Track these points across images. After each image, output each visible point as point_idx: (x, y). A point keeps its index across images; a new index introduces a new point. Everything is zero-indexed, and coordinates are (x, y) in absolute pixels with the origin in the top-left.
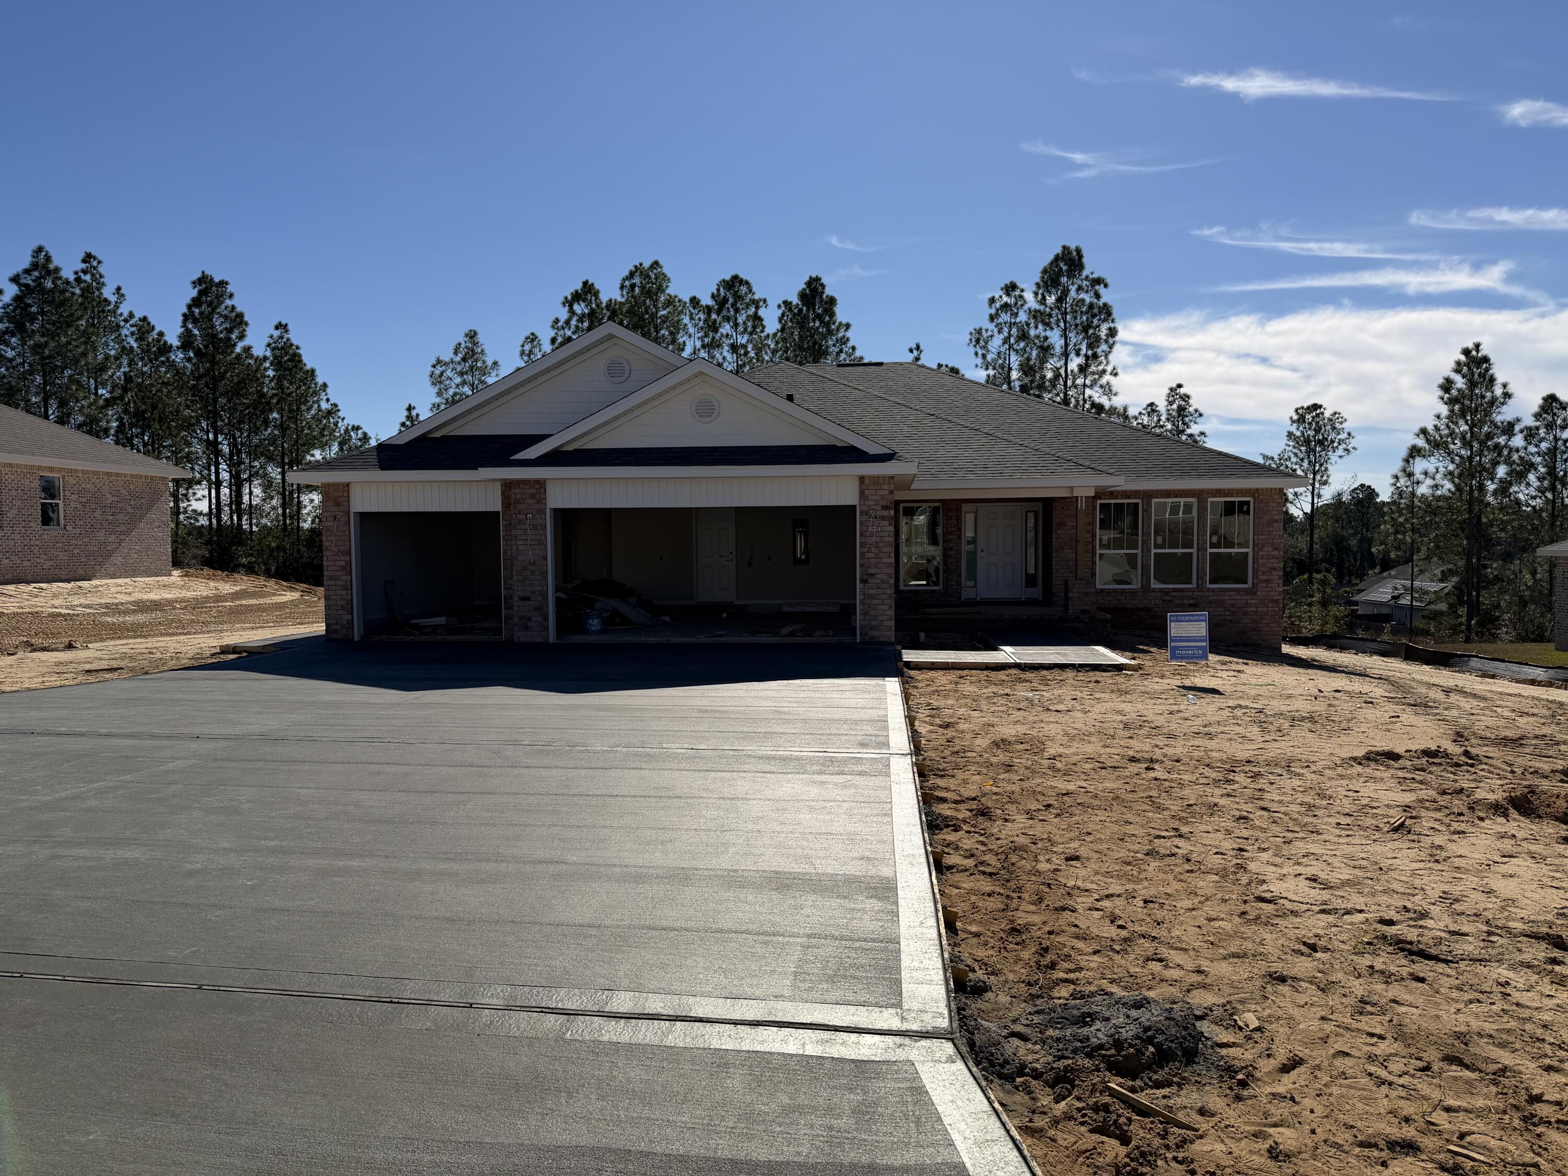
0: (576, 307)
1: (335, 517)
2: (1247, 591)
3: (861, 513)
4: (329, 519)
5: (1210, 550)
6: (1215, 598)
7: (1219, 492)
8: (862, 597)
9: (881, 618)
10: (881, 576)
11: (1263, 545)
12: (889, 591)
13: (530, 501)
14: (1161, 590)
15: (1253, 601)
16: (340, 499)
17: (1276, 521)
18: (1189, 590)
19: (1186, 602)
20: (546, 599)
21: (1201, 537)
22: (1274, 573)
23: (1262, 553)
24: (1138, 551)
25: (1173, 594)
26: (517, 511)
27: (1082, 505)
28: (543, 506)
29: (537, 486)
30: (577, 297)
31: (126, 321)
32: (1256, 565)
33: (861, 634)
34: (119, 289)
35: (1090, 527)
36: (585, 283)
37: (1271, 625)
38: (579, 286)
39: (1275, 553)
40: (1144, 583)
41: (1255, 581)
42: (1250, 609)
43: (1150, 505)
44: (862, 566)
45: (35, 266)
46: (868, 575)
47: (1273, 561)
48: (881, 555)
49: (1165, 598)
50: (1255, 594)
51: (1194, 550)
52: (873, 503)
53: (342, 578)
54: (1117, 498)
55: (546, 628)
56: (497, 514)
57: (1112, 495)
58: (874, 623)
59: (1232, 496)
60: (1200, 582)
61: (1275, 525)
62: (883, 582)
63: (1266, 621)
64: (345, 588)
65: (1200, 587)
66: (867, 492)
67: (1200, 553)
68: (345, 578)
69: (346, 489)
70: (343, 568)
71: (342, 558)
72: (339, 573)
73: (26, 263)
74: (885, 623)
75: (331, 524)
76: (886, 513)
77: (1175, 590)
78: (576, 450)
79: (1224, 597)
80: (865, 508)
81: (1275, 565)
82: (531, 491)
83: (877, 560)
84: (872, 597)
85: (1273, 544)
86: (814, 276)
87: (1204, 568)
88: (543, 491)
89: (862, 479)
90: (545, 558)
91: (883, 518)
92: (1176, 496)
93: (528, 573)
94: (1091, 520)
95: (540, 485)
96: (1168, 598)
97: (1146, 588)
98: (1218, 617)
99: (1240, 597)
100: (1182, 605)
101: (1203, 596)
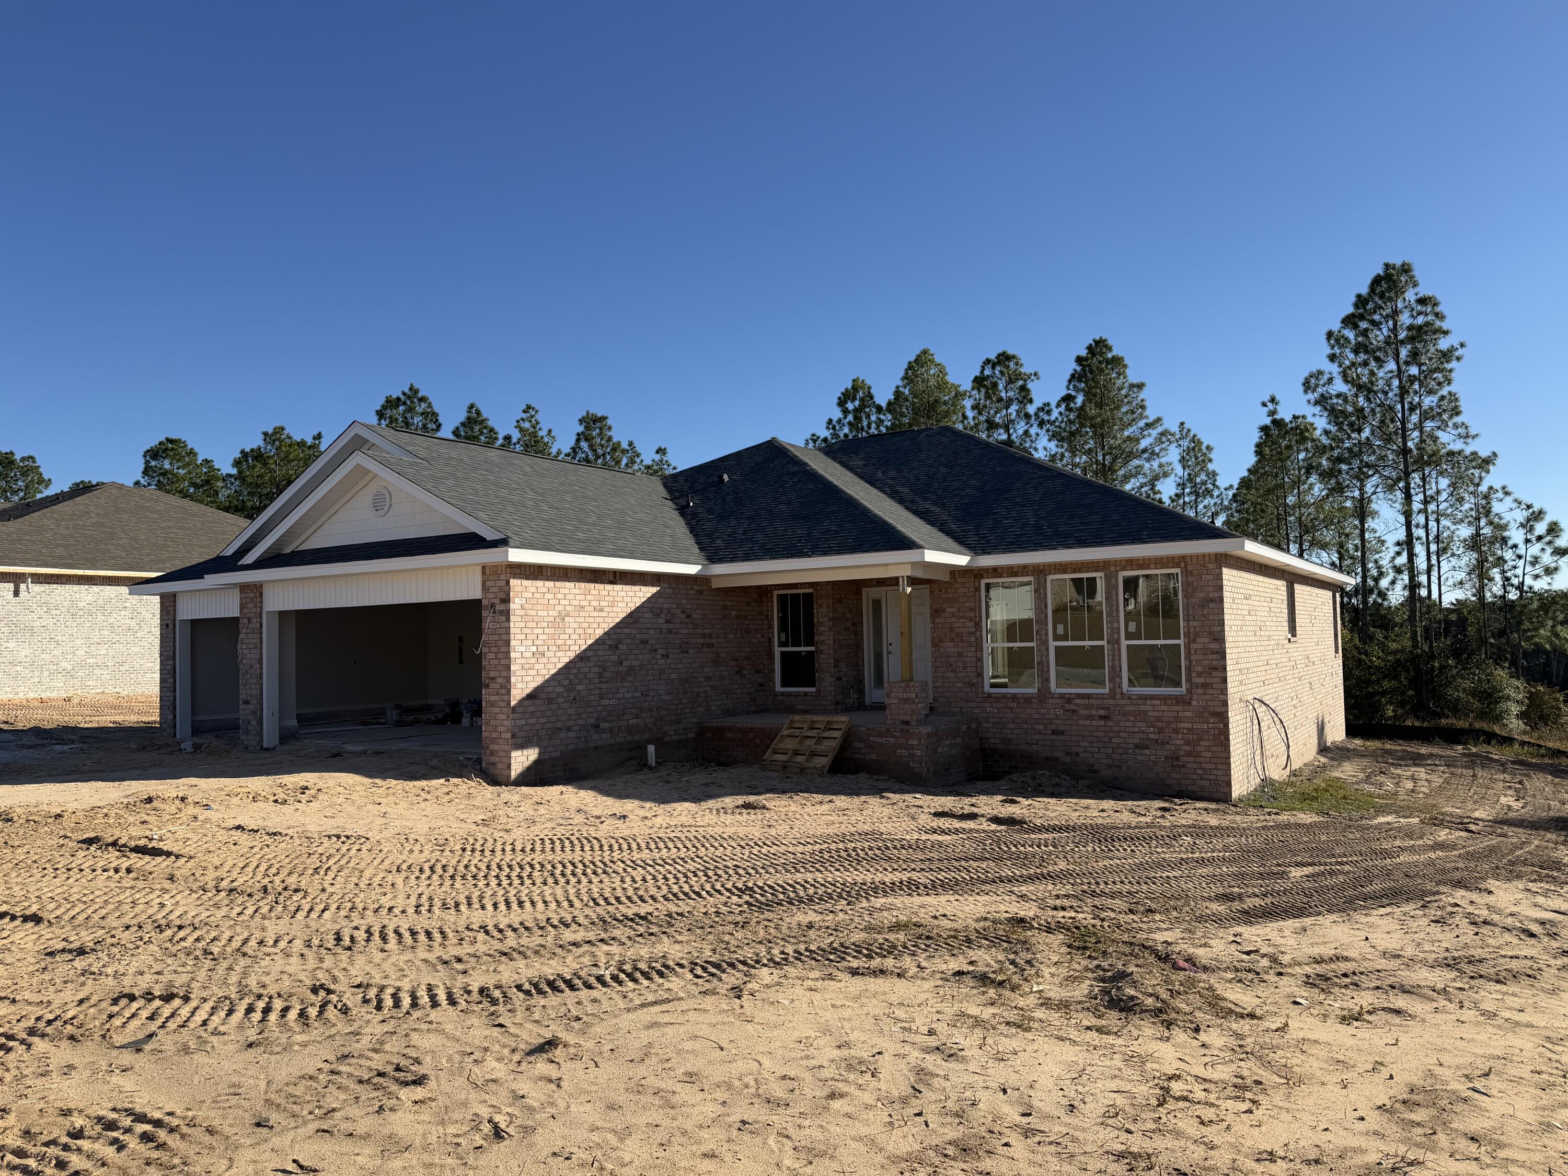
1: (167, 625)
2: (1178, 700)
3: (485, 608)
4: (164, 627)
5: (1126, 642)
6: (1133, 708)
7: (1130, 563)
10: (500, 680)
11: (1197, 635)
13: (250, 606)
15: (1187, 714)
16: (170, 609)
18: (1098, 696)
19: (1094, 712)
20: (260, 702)
23: (1196, 646)
25: (1078, 701)
27: (902, 588)
28: (258, 610)
29: (257, 590)
32: (1190, 663)
33: (484, 748)
37: (1214, 749)
41: (1191, 685)
42: (1183, 725)
44: (485, 668)
46: (489, 678)
47: (1211, 657)
48: (500, 656)
49: (1067, 707)
50: (1189, 704)
51: (1105, 643)
55: (260, 732)
58: (494, 735)
59: (1148, 568)
60: (1115, 685)
61: (1211, 605)
65: (1116, 693)
66: (488, 584)
67: (1113, 646)
69: (173, 599)
71: (169, 662)
72: (167, 676)
74: (504, 735)
77: (1079, 696)
78: (293, 551)
79: (1145, 708)
80: (486, 602)
81: (1215, 663)
82: (252, 595)
84: (492, 704)
85: (1210, 633)
87: (1120, 666)
88: (261, 594)
89: (485, 568)
93: (248, 678)
94: (972, 605)
95: (261, 588)
96: (1072, 707)
97: (1044, 694)
98: (1140, 735)
99: (1165, 708)
100: (1089, 717)
101: (1116, 705)
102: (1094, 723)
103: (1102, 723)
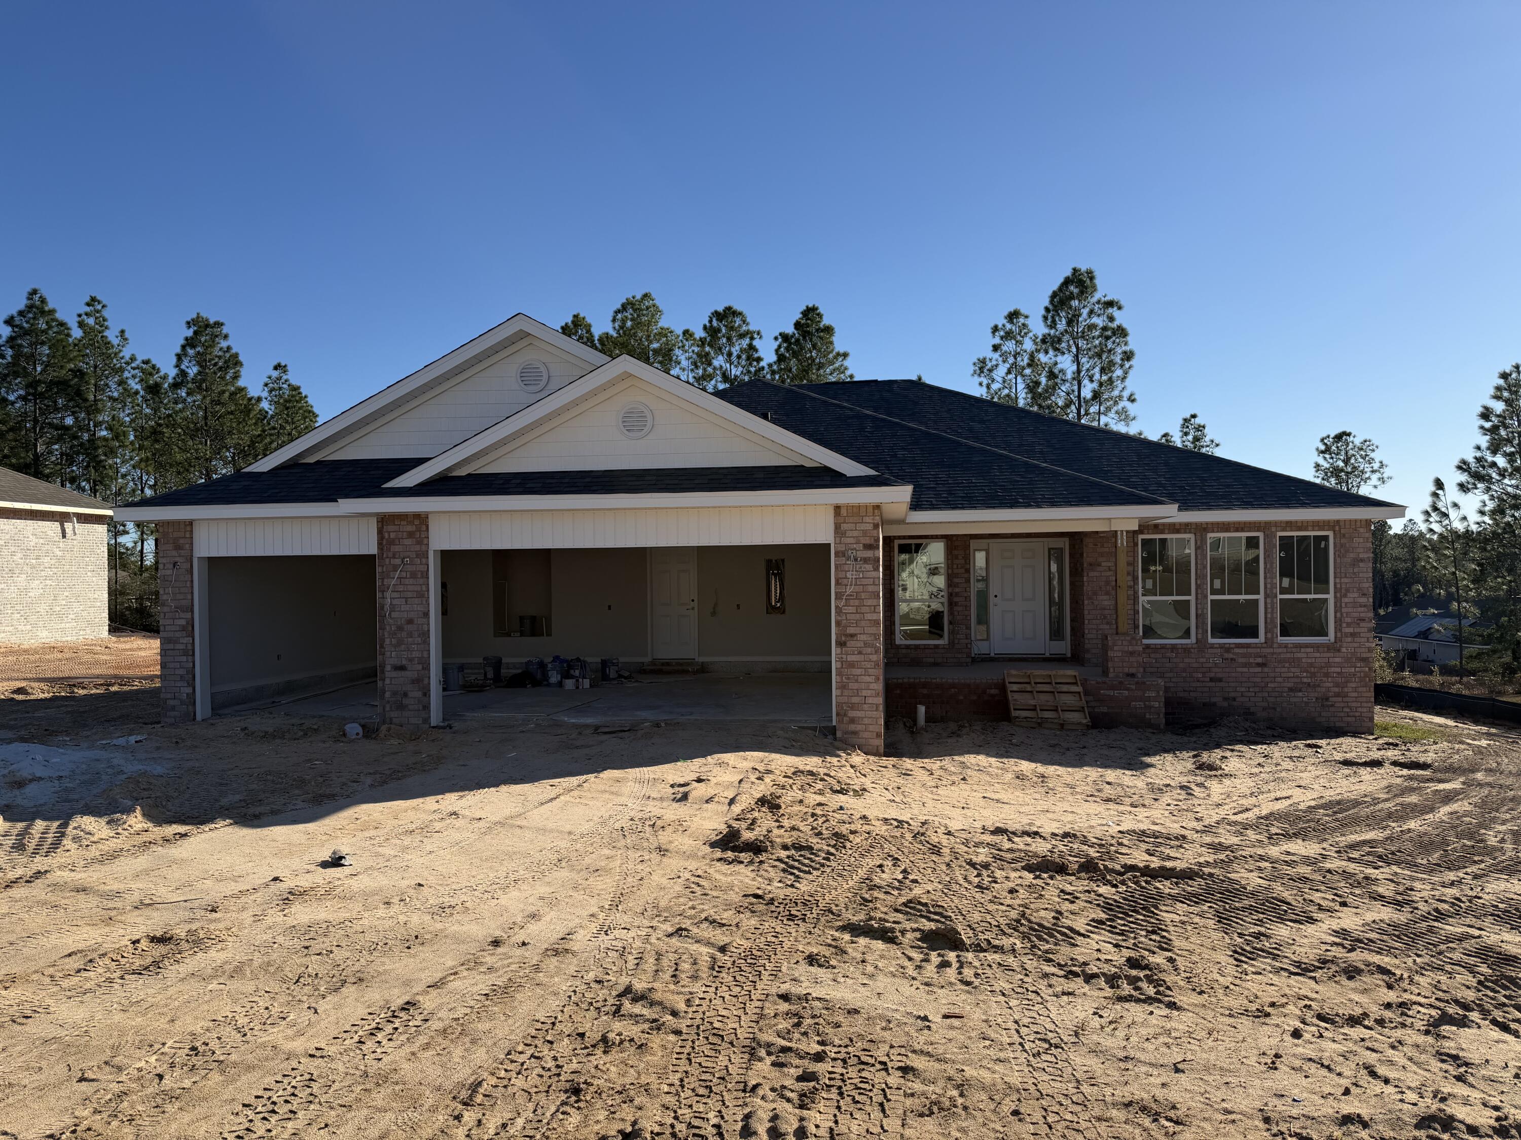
1: (175, 564)
2: (1329, 647)
3: (837, 554)
4: (167, 566)
5: (1280, 597)
6: (1288, 655)
7: (1289, 525)
8: (839, 665)
9: (864, 693)
10: (863, 637)
11: (1347, 590)
12: (874, 658)
13: (408, 542)
14: (1222, 646)
15: (1337, 660)
16: (181, 541)
17: (1362, 560)
18: (1256, 646)
19: (1252, 660)
20: (427, 668)
21: (1269, 581)
22: (1362, 624)
23: (1346, 600)
24: (1192, 598)
25: (1237, 650)
26: (390, 555)
27: (1122, 542)
28: (424, 548)
29: (417, 522)
31: (127, 363)
32: (1338, 615)
33: (838, 714)
34: (122, 332)
35: (1131, 568)
37: (1360, 689)
39: (1363, 600)
40: (1200, 636)
41: (1339, 635)
42: (1333, 670)
43: (1204, 540)
44: (838, 623)
45: (30, 307)
46: (846, 635)
47: (1360, 609)
48: (864, 609)
49: (1226, 655)
50: (1339, 651)
51: (1261, 597)
54: (1162, 532)
55: (427, 707)
56: (373, 557)
57: (1157, 528)
58: (855, 700)
59: (1306, 529)
60: (1269, 635)
61: (1361, 565)
62: (866, 644)
63: (1354, 685)
64: (185, 653)
65: (1269, 642)
66: (844, 527)
67: (1269, 600)
69: (188, 528)
70: (184, 628)
71: (182, 615)
72: (178, 634)
73: (22, 303)
74: (870, 700)
75: (169, 572)
77: (1239, 646)
78: (469, 475)
79: (1299, 655)
80: (842, 548)
81: (1362, 615)
82: (410, 528)
84: (852, 665)
85: (1359, 589)
86: (810, 305)
87: (1273, 620)
88: (424, 528)
89: (837, 508)
90: (426, 614)
92: (1237, 530)
93: (404, 634)
94: (1131, 559)
95: (421, 520)
96: (1231, 656)
97: (1201, 643)
98: (1293, 680)
99: (1318, 655)
100: (1245, 665)
101: (1273, 654)
102: (1252, 670)
103: (1259, 669)
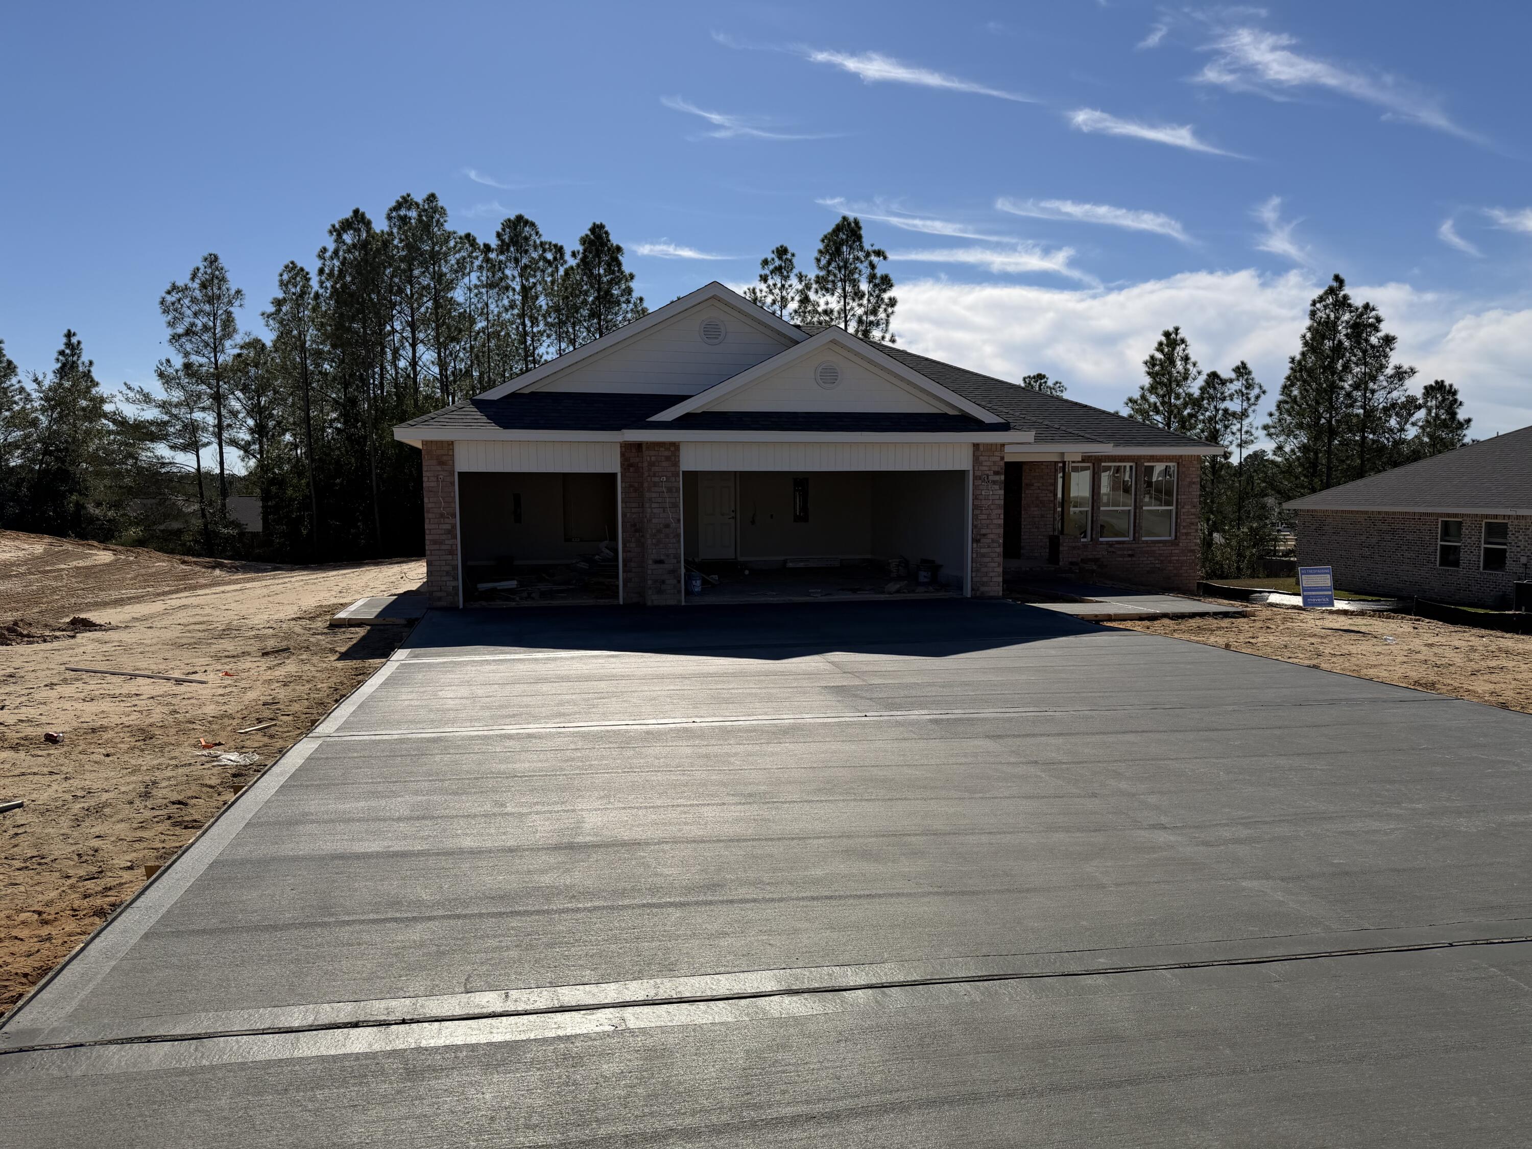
0: (345, 237)
30: (346, 225)
36: (356, 212)
38: (348, 214)
52: (986, 468)
53: (447, 542)
68: (450, 542)
76: (997, 478)
83: (988, 522)
91: (994, 482)
